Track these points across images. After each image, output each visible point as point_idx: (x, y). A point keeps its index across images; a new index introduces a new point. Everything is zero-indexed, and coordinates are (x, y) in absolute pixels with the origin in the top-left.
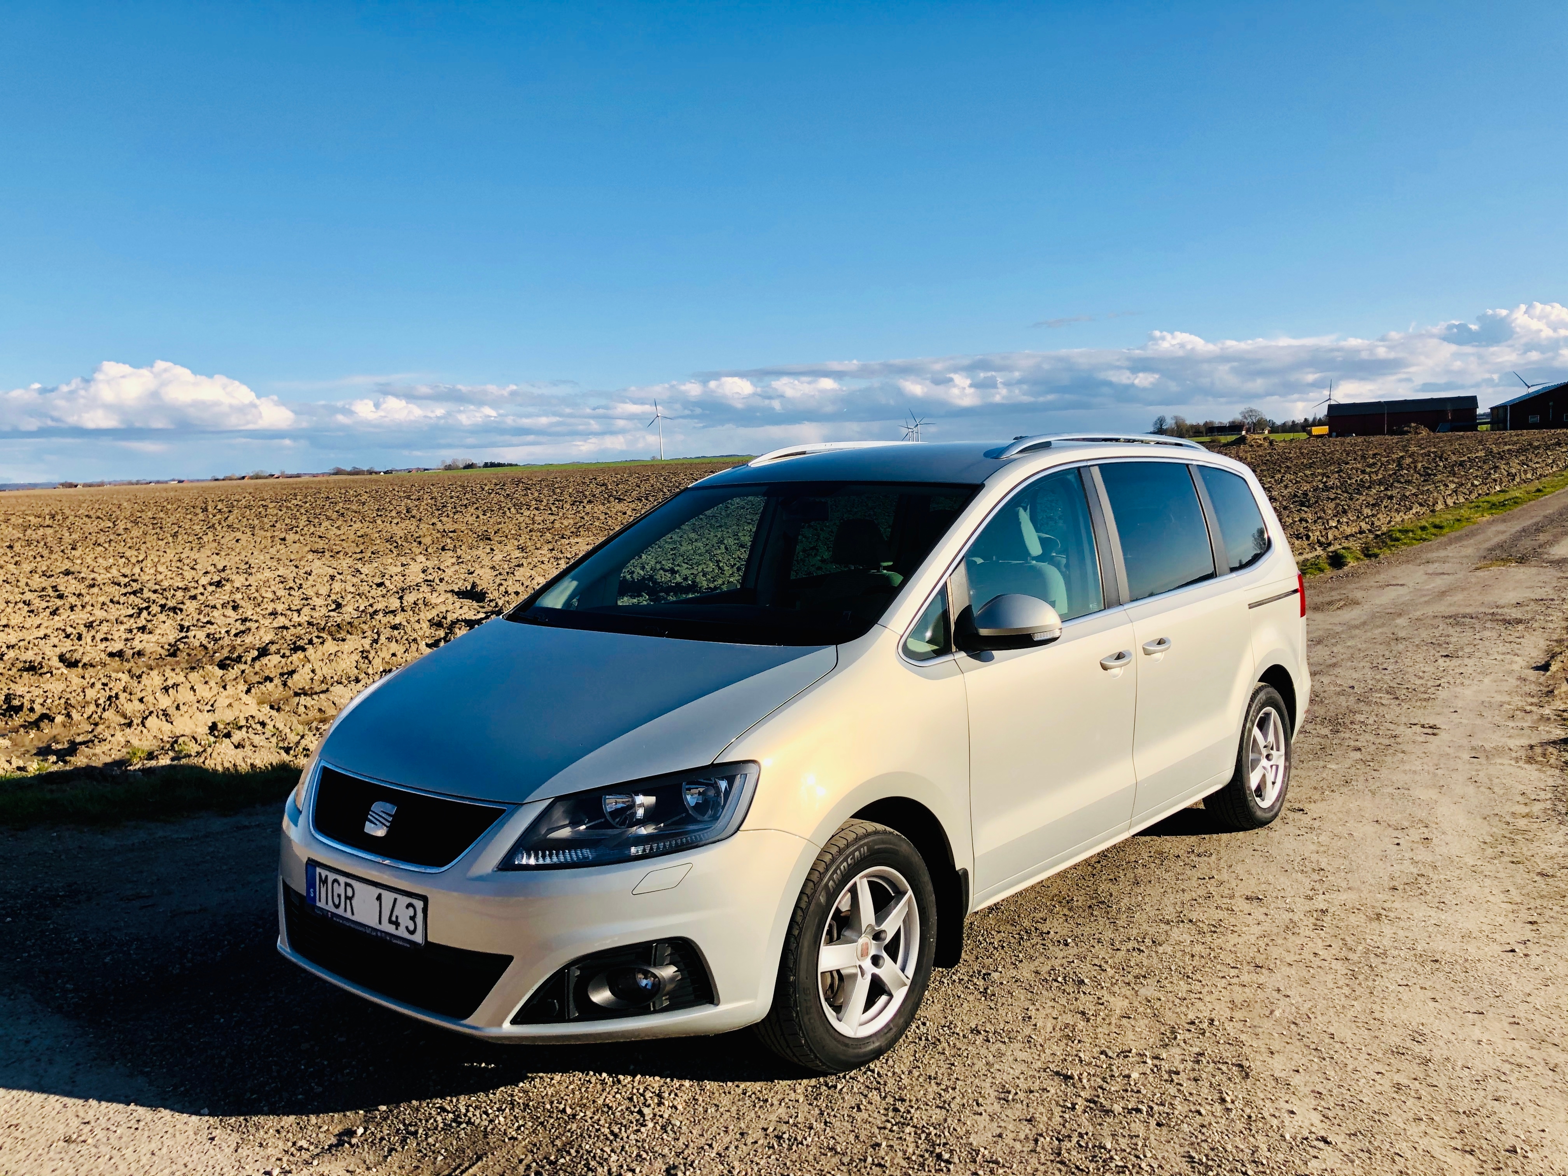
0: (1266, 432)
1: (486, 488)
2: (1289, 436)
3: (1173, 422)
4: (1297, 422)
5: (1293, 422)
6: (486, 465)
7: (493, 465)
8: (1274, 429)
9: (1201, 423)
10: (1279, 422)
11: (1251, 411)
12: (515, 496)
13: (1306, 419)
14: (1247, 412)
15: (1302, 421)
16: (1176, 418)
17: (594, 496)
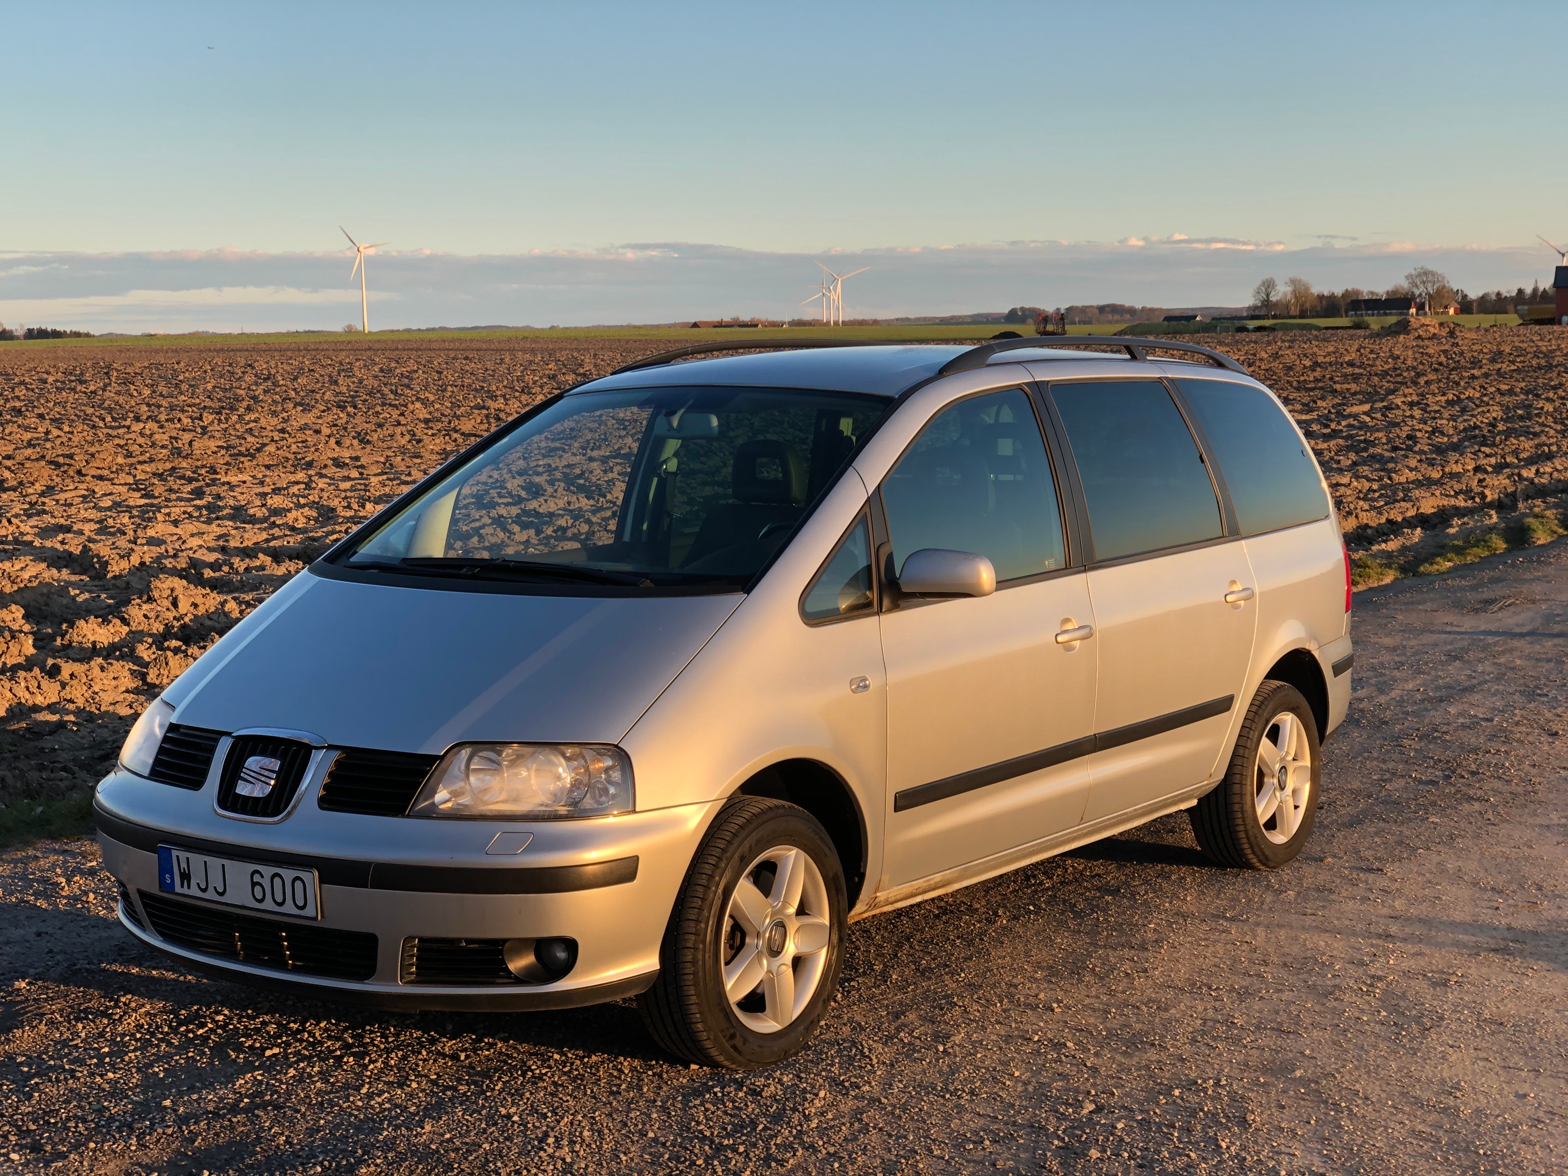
0: (1451, 311)
1: (51, 379)
2: (1487, 320)
3: (1289, 289)
4: (1505, 294)
5: (1498, 294)
6: (30, 334)
7: (42, 334)
8: (1466, 306)
9: (1339, 291)
10: (1473, 294)
11: (1426, 273)
12: (107, 394)
13: (1520, 291)
14: (1419, 275)
15: (1514, 294)
16: (1293, 282)
17: (254, 398)
